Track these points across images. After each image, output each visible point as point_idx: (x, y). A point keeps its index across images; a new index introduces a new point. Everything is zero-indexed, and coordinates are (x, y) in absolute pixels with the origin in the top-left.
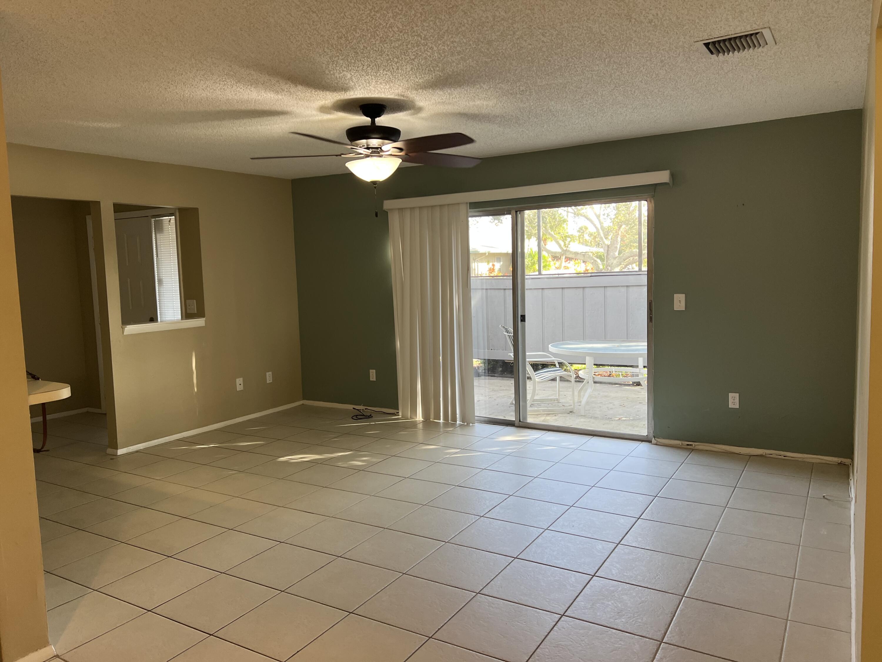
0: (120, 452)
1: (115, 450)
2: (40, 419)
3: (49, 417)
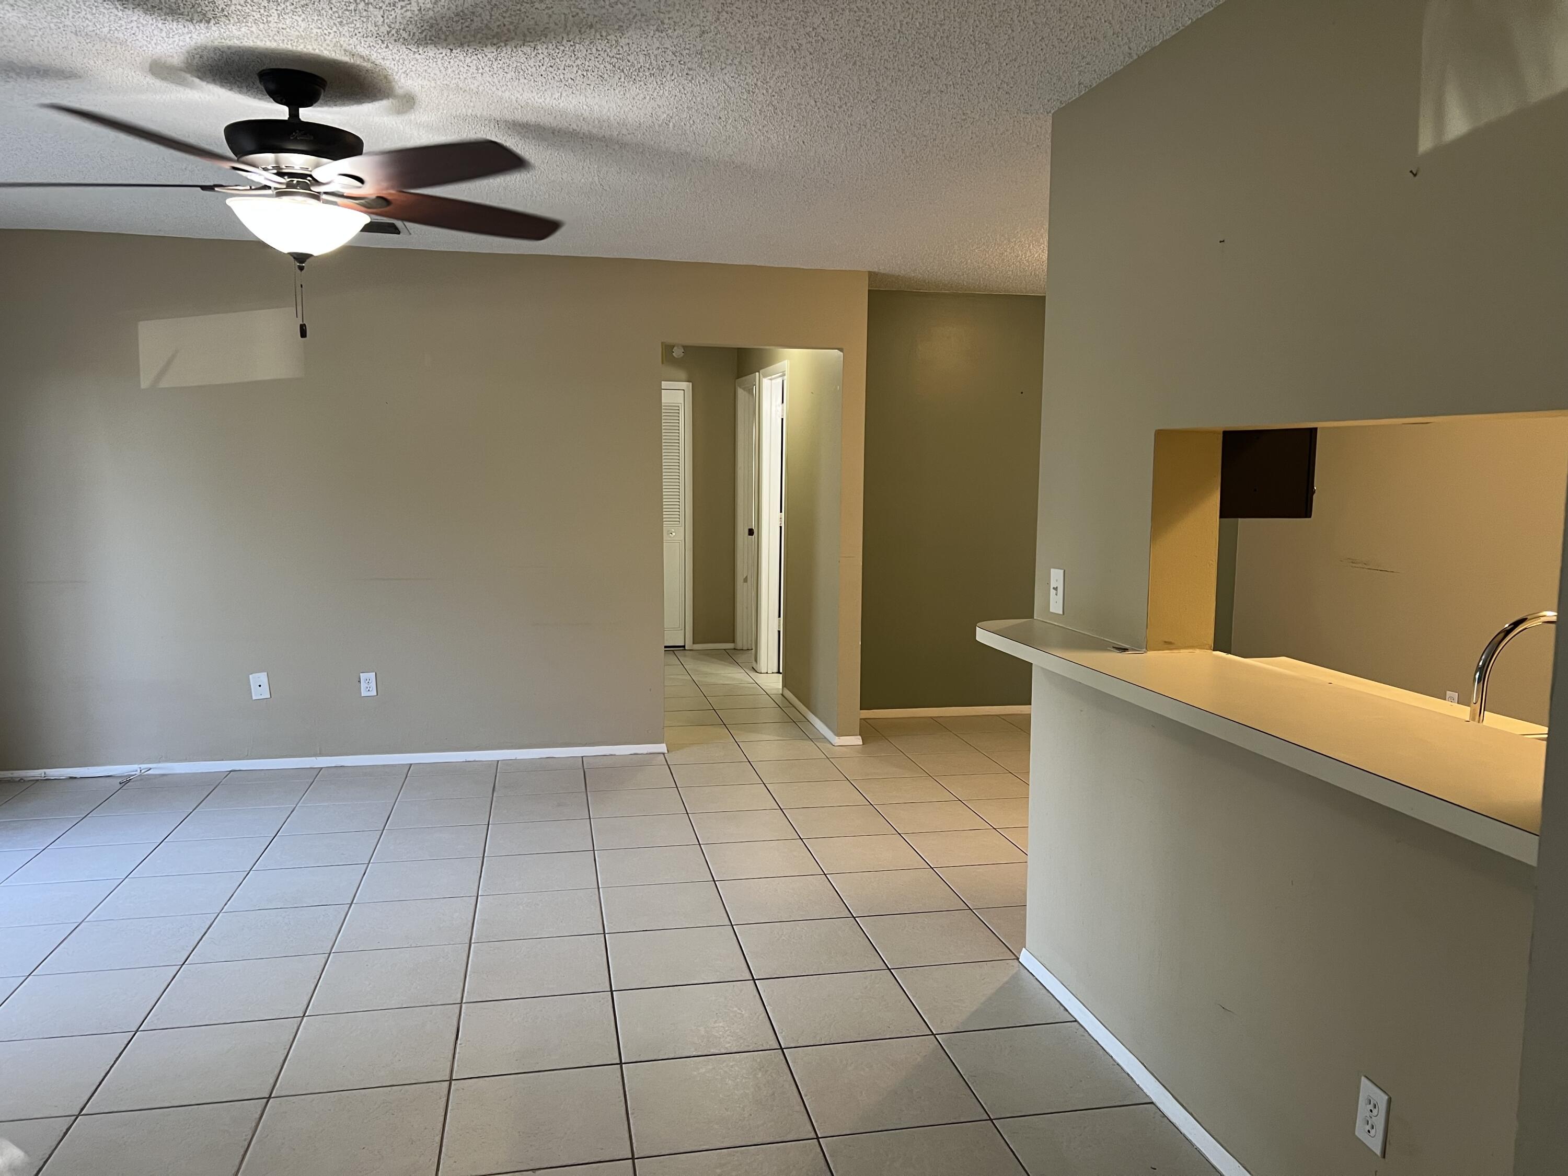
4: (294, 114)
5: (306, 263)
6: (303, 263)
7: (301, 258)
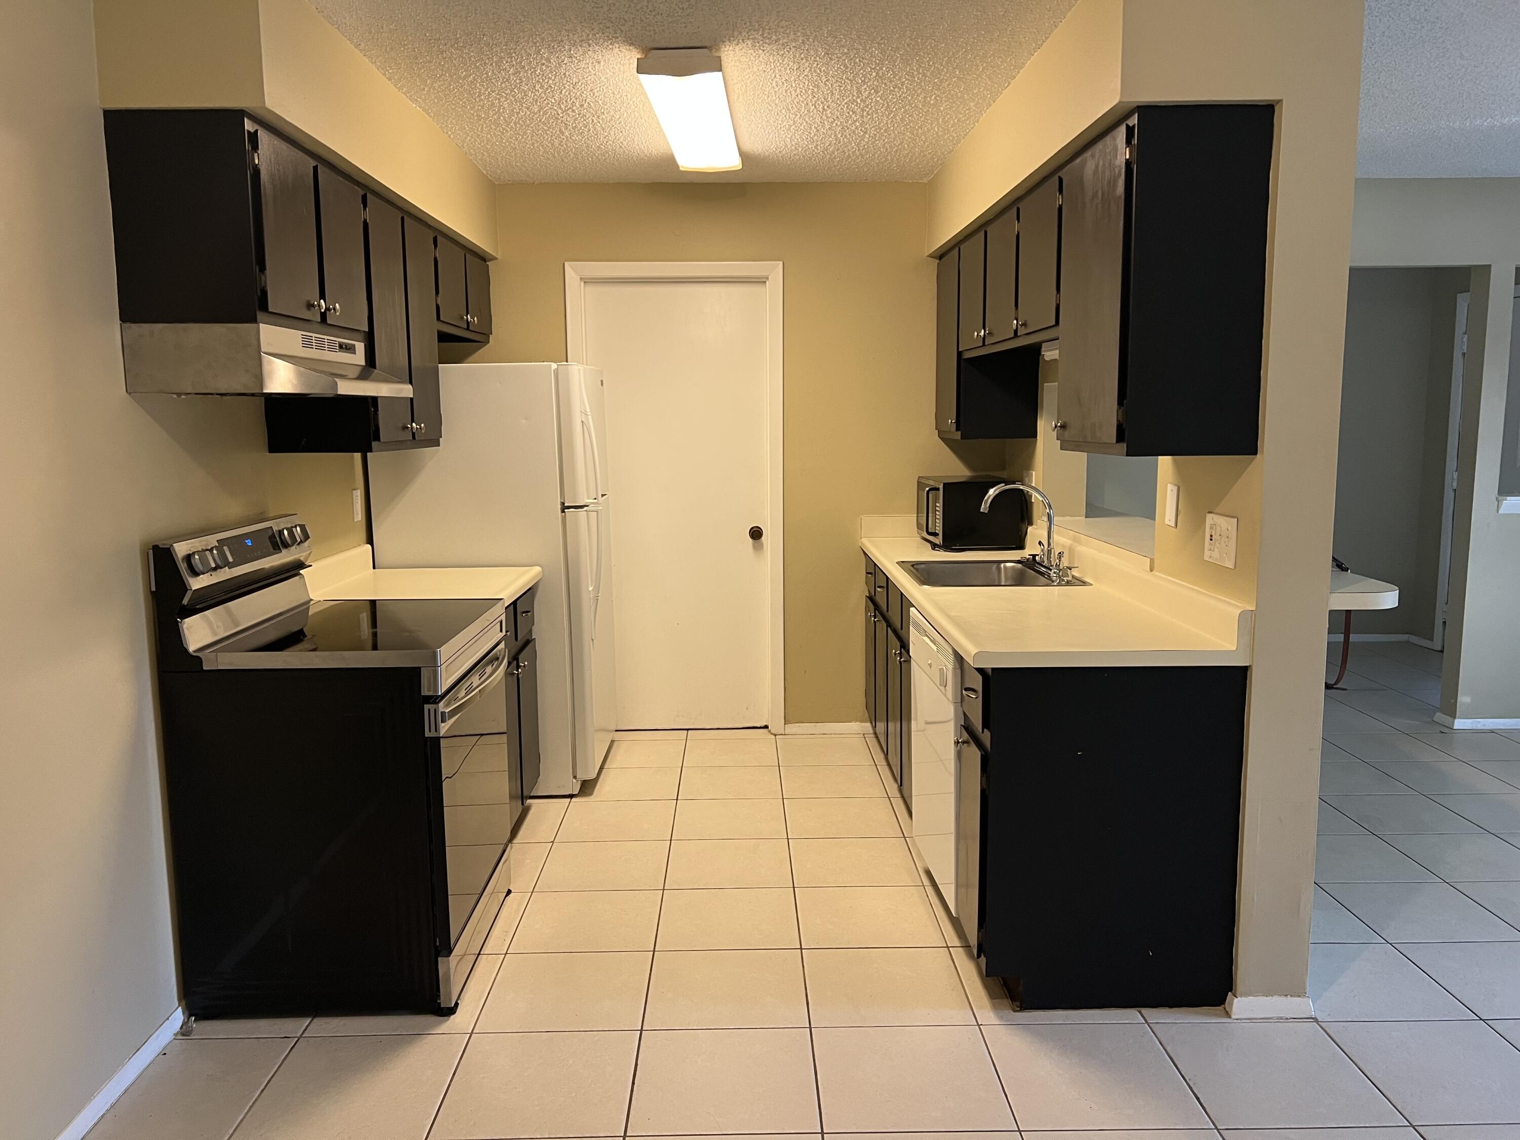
0: (1459, 724)
1: (1449, 718)
2: (1341, 638)
3: (1353, 638)
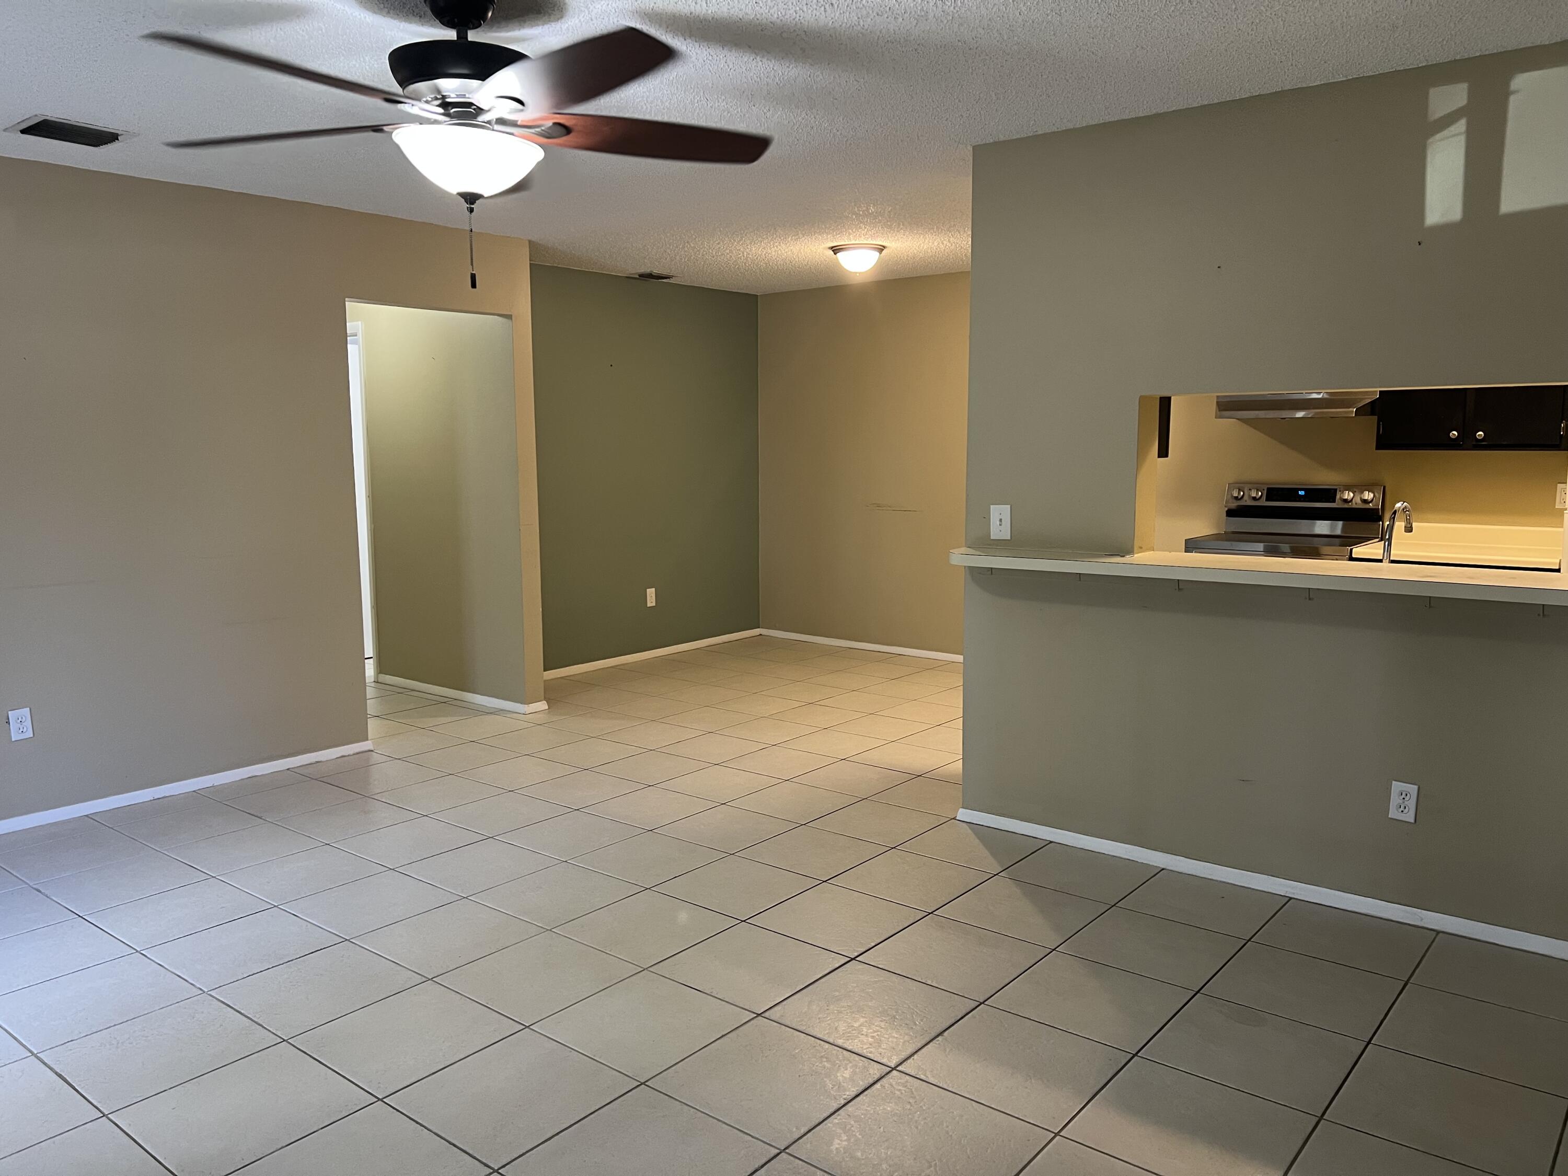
4: (462, 36)
5: (475, 204)
6: (473, 204)
7: (471, 198)
